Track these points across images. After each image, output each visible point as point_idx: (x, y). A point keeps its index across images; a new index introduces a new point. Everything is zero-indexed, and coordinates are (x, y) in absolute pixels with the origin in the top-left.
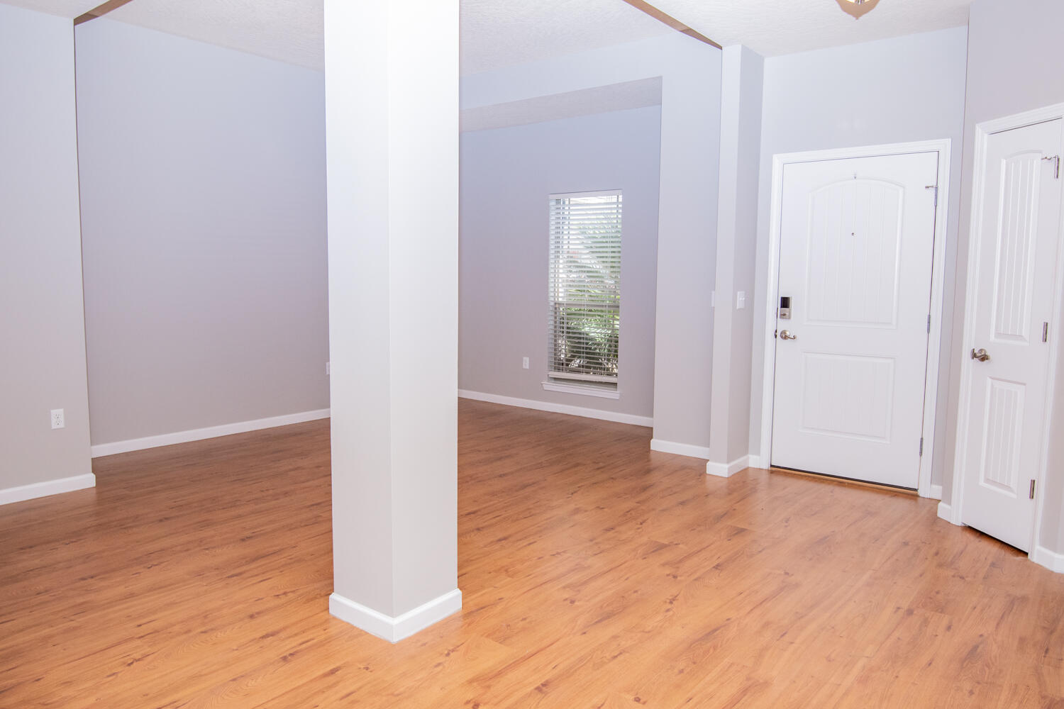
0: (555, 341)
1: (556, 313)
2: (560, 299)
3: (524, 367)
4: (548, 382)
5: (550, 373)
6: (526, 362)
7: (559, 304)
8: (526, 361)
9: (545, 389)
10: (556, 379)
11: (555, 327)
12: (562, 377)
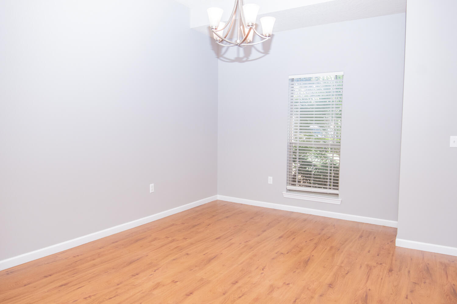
2: (293, 141)
3: (269, 183)
4: (286, 192)
5: (287, 187)
6: (270, 180)
9: (284, 196)
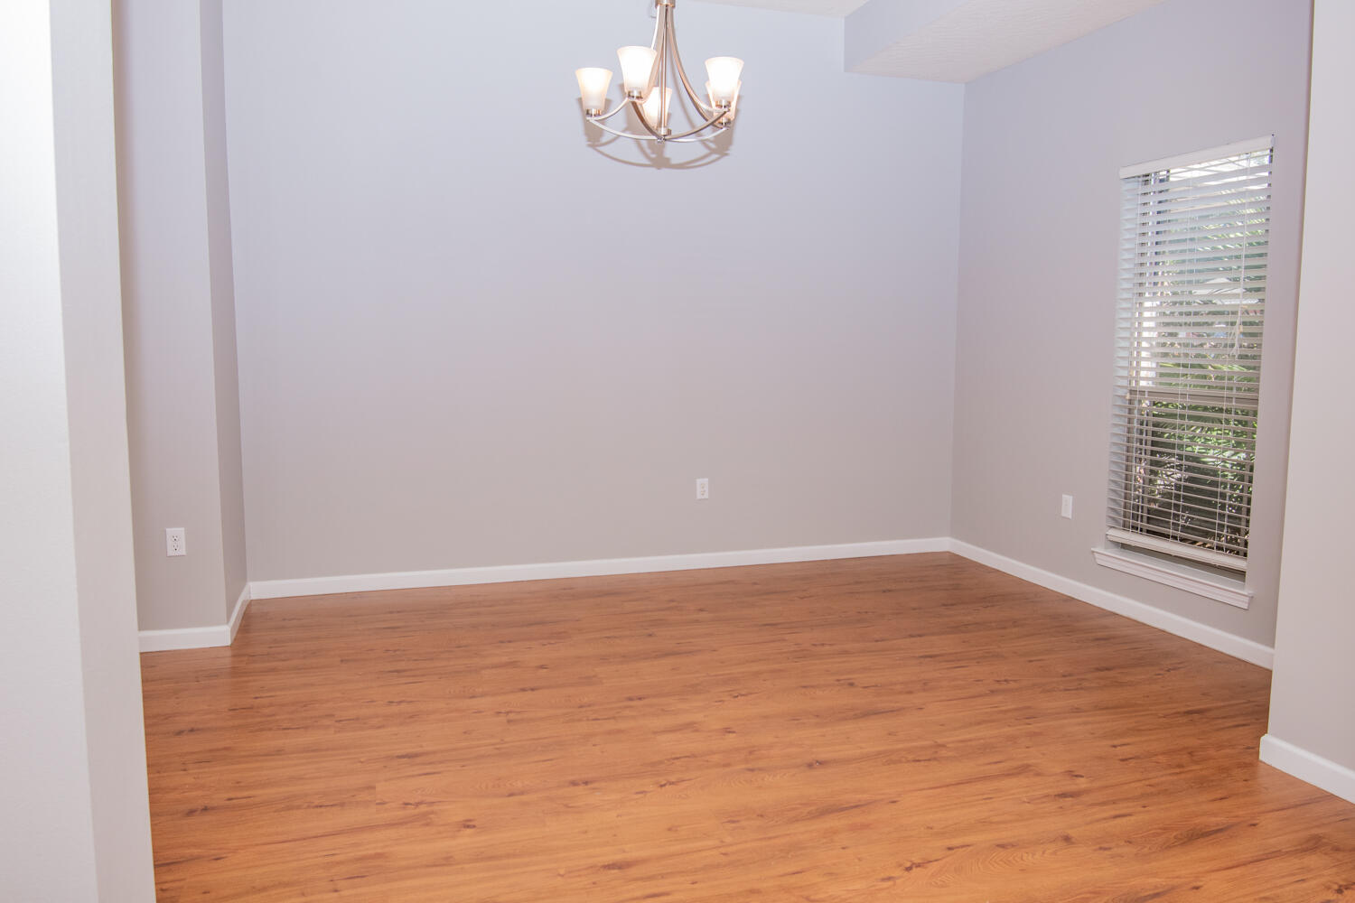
0: (1128, 468)
1: (1130, 411)
2: (1143, 383)
3: (1063, 513)
4: (1106, 548)
5: (1112, 532)
6: (1067, 505)
7: (1142, 392)
8: (1068, 500)
9: (1099, 562)
10: (1124, 546)
11: (1129, 440)
12: (1133, 544)
